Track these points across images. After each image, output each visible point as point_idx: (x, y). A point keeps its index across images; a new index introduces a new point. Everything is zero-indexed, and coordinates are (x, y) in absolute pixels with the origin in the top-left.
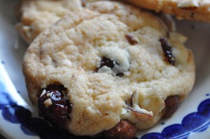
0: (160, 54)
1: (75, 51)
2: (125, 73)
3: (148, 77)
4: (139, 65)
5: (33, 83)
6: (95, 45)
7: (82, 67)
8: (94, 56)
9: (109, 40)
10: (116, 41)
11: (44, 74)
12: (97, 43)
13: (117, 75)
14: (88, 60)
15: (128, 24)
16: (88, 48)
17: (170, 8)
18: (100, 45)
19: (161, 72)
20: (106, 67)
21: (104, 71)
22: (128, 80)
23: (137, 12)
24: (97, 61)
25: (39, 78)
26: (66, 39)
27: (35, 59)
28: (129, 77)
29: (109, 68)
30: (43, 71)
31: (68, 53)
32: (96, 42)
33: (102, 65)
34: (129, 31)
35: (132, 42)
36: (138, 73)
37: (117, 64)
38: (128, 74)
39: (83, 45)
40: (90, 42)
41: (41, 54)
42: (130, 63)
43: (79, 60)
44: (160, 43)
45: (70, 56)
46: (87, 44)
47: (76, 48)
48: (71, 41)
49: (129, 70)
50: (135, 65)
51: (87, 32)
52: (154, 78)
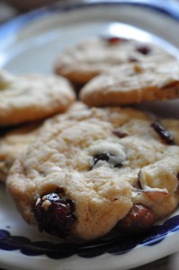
0: (156, 138)
1: (61, 158)
2: (123, 163)
3: (150, 160)
4: (137, 151)
5: (24, 200)
6: (82, 148)
7: (74, 169)
8: (84, 156)
9: (96, 139)
10: (104, 138)
11: (34, 185)
12: (84, 145)
13: (115, 166)
14: (78, 161)
15: (112, 121)
16: (76, 152)
17: (152, 93)
18: (87, 146)
19: (162, 153)
20: (100, 161)
21: (100, 165)
22: (129, 168)
23: (118, 109)
24: (88, 160)
25: (29, 191)
26: (49, 150)
27: (20, 177)
28: (129, 166)
29: (105, 162)
30: (32, 184)
31: (55, 161)
32: (82, 144)
33: (96, 162)
34: (116, 127)
35: (121, 136)
36: (138, 158)
37: (112, 155)
38: (127, 162)
39: (69, 150)
40: (75, 146)
41: (25, 171)
42: (126, 153)
43: (68, 164)
44: (152, 129)
45: (58, 163)
46: (74, 148)
47: (62, 155)
48: (54, 150)
49: (127, 159)
50: (131, 152)
51: (70, 137)
52: (157, 160)
